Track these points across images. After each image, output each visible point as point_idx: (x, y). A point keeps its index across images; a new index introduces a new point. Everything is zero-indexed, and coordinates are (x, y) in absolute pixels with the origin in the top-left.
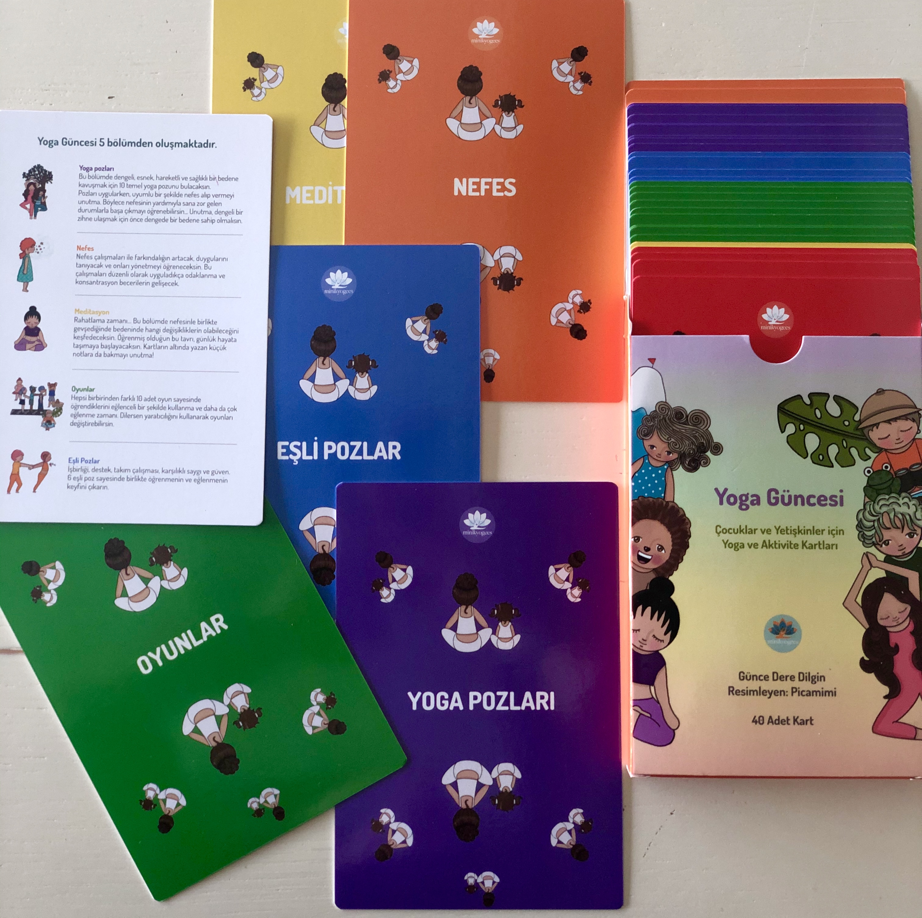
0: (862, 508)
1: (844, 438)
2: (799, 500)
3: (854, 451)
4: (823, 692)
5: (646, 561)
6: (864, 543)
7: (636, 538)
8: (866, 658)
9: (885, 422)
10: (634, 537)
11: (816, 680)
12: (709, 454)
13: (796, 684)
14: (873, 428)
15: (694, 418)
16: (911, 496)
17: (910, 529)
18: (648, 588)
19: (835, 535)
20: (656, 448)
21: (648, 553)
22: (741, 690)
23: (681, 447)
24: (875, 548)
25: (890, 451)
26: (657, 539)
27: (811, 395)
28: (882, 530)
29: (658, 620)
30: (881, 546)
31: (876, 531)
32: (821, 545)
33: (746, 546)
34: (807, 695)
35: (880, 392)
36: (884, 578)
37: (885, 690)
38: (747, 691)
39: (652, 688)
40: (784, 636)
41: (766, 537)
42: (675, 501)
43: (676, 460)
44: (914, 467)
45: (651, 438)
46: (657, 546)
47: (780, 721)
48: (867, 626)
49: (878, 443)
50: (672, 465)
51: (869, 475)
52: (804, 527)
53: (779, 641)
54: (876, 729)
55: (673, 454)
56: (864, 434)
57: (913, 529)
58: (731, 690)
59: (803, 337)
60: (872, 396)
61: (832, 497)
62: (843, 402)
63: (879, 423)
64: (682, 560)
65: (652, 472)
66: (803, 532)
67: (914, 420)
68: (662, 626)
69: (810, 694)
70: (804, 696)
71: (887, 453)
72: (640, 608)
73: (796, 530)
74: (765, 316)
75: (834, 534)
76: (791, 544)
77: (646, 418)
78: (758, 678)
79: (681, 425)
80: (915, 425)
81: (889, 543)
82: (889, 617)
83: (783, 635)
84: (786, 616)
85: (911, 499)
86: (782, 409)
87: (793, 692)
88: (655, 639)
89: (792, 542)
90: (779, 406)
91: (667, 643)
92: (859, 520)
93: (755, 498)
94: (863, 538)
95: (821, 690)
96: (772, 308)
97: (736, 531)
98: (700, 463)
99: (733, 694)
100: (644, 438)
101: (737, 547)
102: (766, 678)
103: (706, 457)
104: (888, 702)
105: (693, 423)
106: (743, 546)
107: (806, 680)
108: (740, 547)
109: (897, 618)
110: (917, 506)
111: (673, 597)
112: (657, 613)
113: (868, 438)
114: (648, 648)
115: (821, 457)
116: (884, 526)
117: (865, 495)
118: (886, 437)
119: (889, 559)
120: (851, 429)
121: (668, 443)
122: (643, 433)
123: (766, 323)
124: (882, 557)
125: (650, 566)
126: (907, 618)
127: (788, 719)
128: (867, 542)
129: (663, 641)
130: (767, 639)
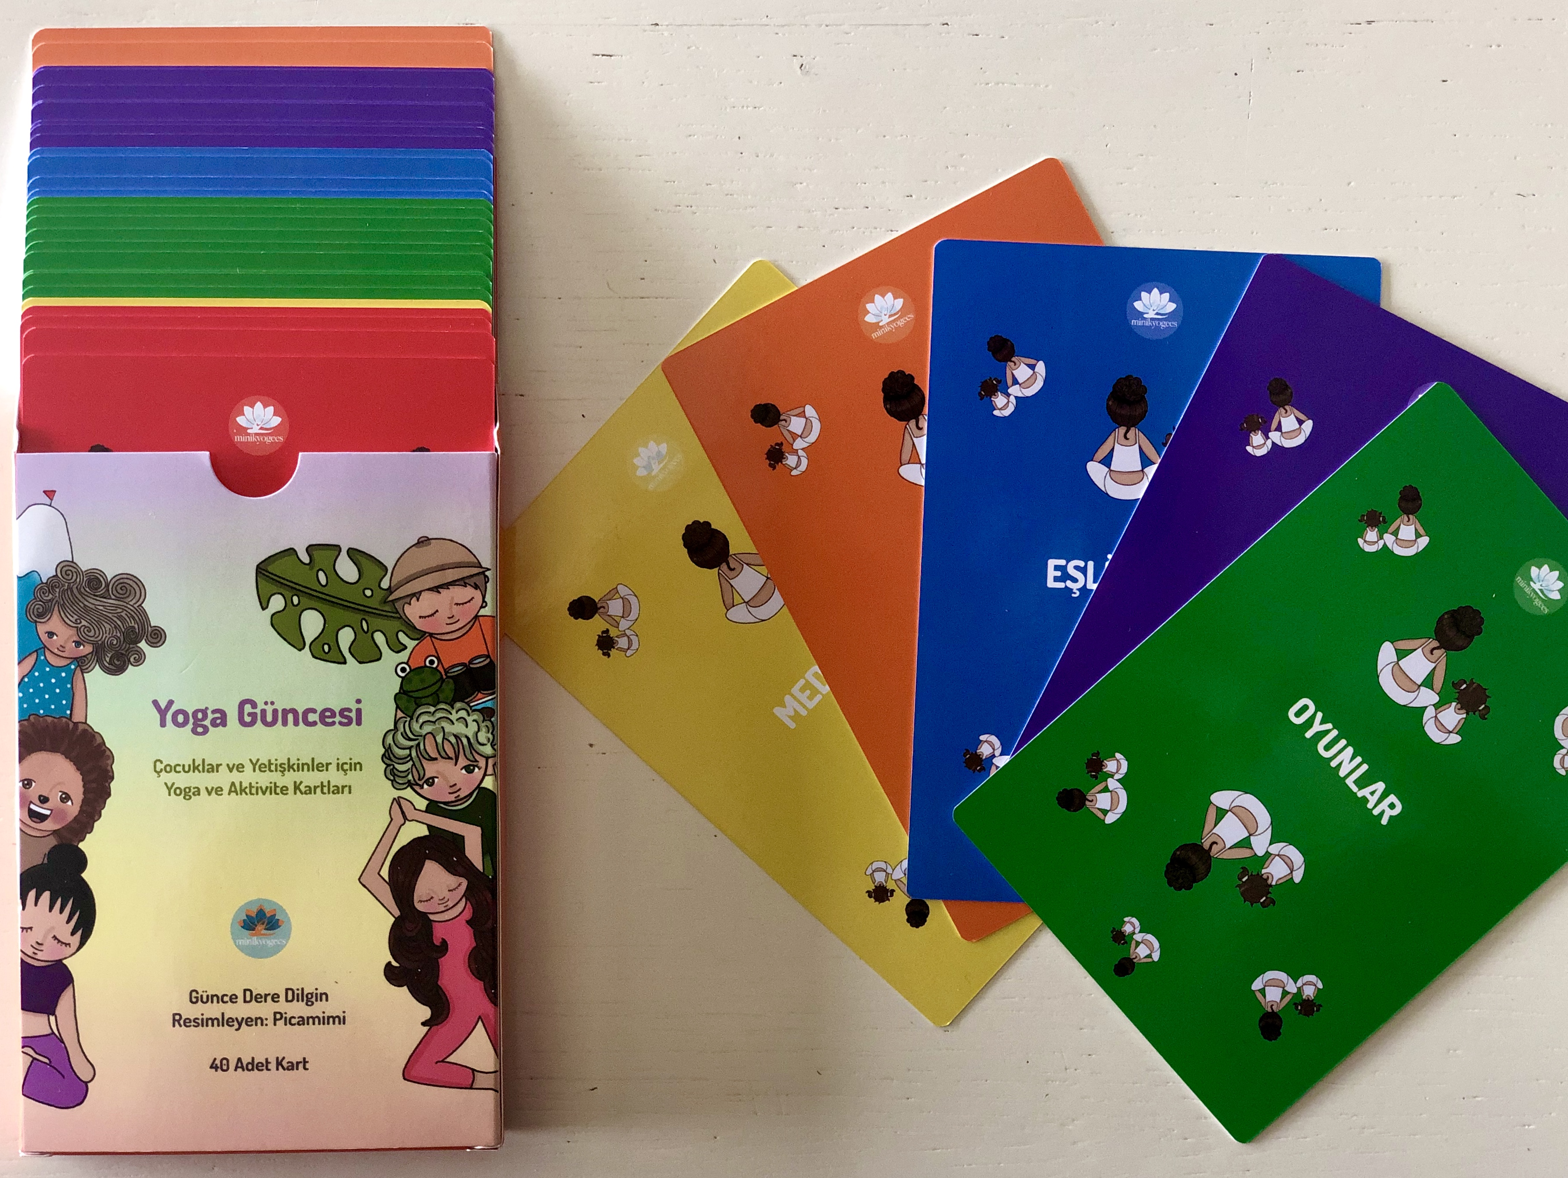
0: (392, 727)
1: (364, 617)
2: (290, 717)
3: (379, 638)
4: (324, 1017)
5: (42, 818)
6: (394, 783)
7: (26, 782)
8: (394, 964)
9: (428, 589)
10: (23, 781)
11: (314, 999)
12: (143, 645)
13: (282, 1006)
14: (411, 599)
15: (118, 588)
16: (471, 707)
17: (468, 759)
18: (46, 861)
19: (348, 772)
20: (57, 636)
21: (45, 806)
22: (192, 1018)
23: (96, 636)
24: (411, 790)
25: (438, 637)
26: (59, 784)
27: (310, 549)
28: (424, 762)
29: (61, 911)
30: (422, 787)
31: (414, 765)
32: (325, 788)
33: (203, 792)
34: (299, 1024)
35: (423, 542)
36: (426, 836)
37: (425, 1012)
38: (202, 1019)
39: (52, 1018)
40: (264, 932)
41: (236, 777)
42: (88, 722)
43: (91, 655)
44: (475, 662)
45: (48, 620)
46: (60, 794)
47: (254, 1066)
48: (397, 913)
49: (419, 624)
50: (82, 664)
51: (403, 675)
52: (298, 760)
53: (255, 941)
54: (408, 1074)
55: (84, 646)
56: (396, 609)
57: (474, 760)
58: (177, 1019)
59: (300, 454)
60: (411, 547)
61: (342, 711)
62: (363, 561)
63: (420, 592)
64: (100, 816)
65: (50, 675)
66: (295, 767)
67: (476, 587)
68: (68, 922)
69: (302, 1021)
70: (294, 1025)
71: (433, 639)
72: (32, 894)
73: (284, 764)
74: (241, 420)
75: (347, 770)
76: (276, 786)
77: (41, 588)
78: (221, 999)
79: (98, 598)
80: (477, 594)
81: (434, 781)
82: (432, 898)
83: (261, 930)
84: (269, 902)
85: (470, 711)
86: (263, 570)
87: (275, 1020)
88: (56, 941)
89: (277, 785)
90: (258, 567)
91: (76, 948)
92: (387, 747)
93: (218, 715)
94: (392, 775)
95: (321, 1015)
96: (252, 406)
97: (187, 769)
98: (129, 661)
99: (180, 1026)
100: (38, 620)
101: (188, 793)
102: (233, 998)
103: (139, 650)
104: (429, 1030)
105: (118, 595)
106: (198, 792)
107: (298, 1001)
108: (194, 794)
109: (446, 900)
110: (480, 723)
111: (84, 875)
112: (59, 900)
113: (404, 617)
114: (47, 955)
115: (326, 648)
116: (427, 757)
117: (398, 707)
118: (432, 615)
119: (433, 807)
120: (374, 603)
121: (77, 627)
122: (36, 613)
123: (243, 430)
124: (422, 804)
125: (49, 825)
126: (461, 899)
127: (267, 1062)
128: (400, 782)
129: (69, 944)
130: (235, 937)
